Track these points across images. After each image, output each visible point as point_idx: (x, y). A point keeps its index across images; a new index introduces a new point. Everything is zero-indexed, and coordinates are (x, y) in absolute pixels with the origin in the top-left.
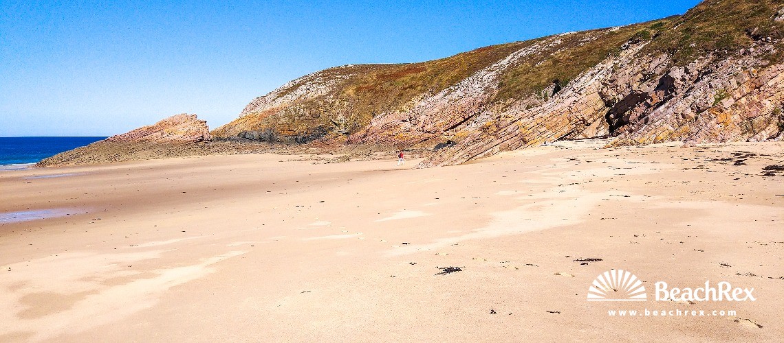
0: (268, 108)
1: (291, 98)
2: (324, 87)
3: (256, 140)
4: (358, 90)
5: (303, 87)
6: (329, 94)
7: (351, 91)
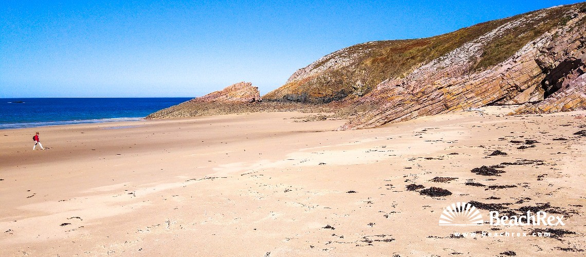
0: (306, 76)
1: (323, 68)
2: (348, 59)
3: (294, 101)
4: (373, 62)
5: (333, 60)
6: (351, 65)
7: (368, 62)
